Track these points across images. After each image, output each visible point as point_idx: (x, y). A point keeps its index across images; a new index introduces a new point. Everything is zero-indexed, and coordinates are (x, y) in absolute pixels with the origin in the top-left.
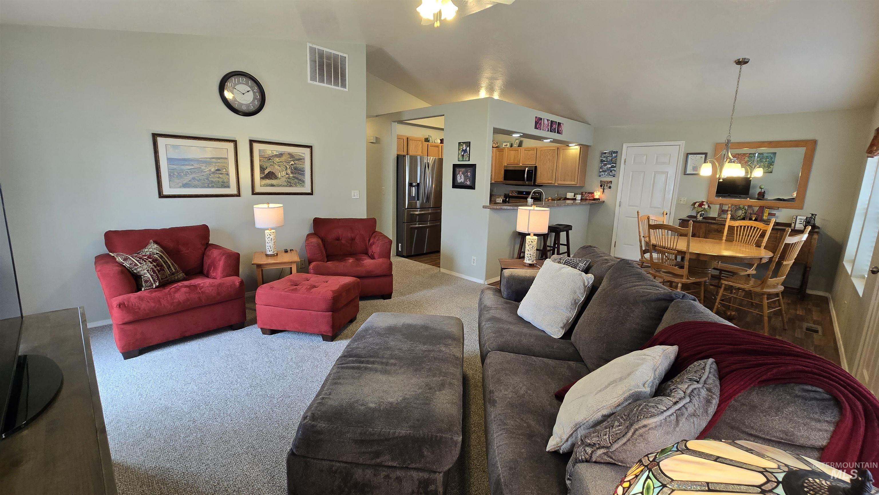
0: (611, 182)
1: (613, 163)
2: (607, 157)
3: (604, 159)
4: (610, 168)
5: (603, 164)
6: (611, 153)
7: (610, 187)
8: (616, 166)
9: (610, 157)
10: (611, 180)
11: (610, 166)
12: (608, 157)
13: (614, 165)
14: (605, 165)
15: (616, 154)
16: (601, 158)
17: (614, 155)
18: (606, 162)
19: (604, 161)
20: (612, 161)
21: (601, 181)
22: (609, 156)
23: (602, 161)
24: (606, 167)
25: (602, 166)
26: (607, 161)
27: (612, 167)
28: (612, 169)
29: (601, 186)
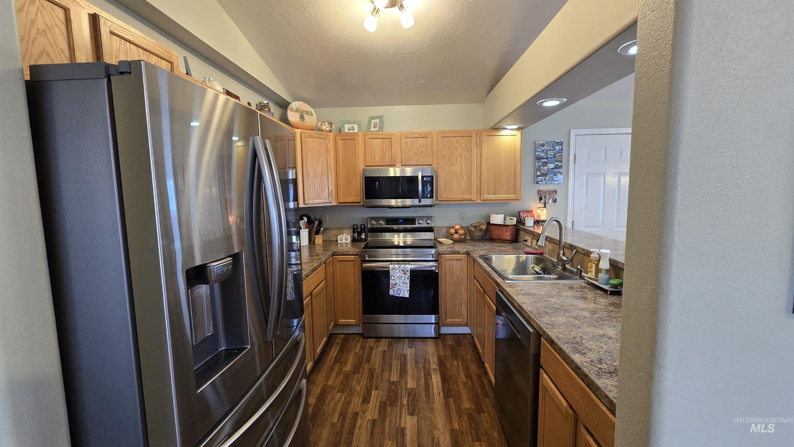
0: (555, 192)
1: (557, 161)
2: (547, 151)
3: (542, 155)
4: (552, 169)
5: (540, 163)
6: (552, 145)
7: (555, 201)
8: (562, 166)
9: (551, 151)
10: (555, 189)
11: (552, 166)
12: (549, 152)
13: (560, 164)
14: (545, 164)
15: (560, 147)
16: (537, 153)
17: (557, 148)
18: (545, 160)
19: (542, 158)
20: (555, 158)
21: (539, 191)
22: (549, 150)
23: (539, 158)
24: (546, 168)
25: (540, 166)
26: (547, 158)
27: (555, 168)
28: (557, 170)
29: (541, 199)
